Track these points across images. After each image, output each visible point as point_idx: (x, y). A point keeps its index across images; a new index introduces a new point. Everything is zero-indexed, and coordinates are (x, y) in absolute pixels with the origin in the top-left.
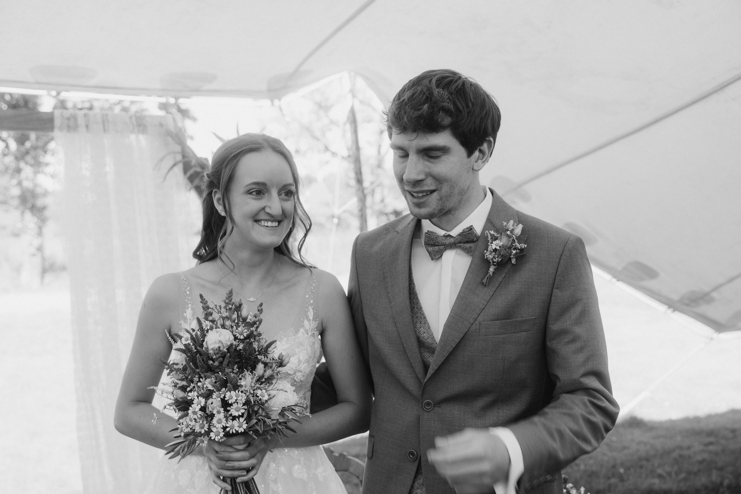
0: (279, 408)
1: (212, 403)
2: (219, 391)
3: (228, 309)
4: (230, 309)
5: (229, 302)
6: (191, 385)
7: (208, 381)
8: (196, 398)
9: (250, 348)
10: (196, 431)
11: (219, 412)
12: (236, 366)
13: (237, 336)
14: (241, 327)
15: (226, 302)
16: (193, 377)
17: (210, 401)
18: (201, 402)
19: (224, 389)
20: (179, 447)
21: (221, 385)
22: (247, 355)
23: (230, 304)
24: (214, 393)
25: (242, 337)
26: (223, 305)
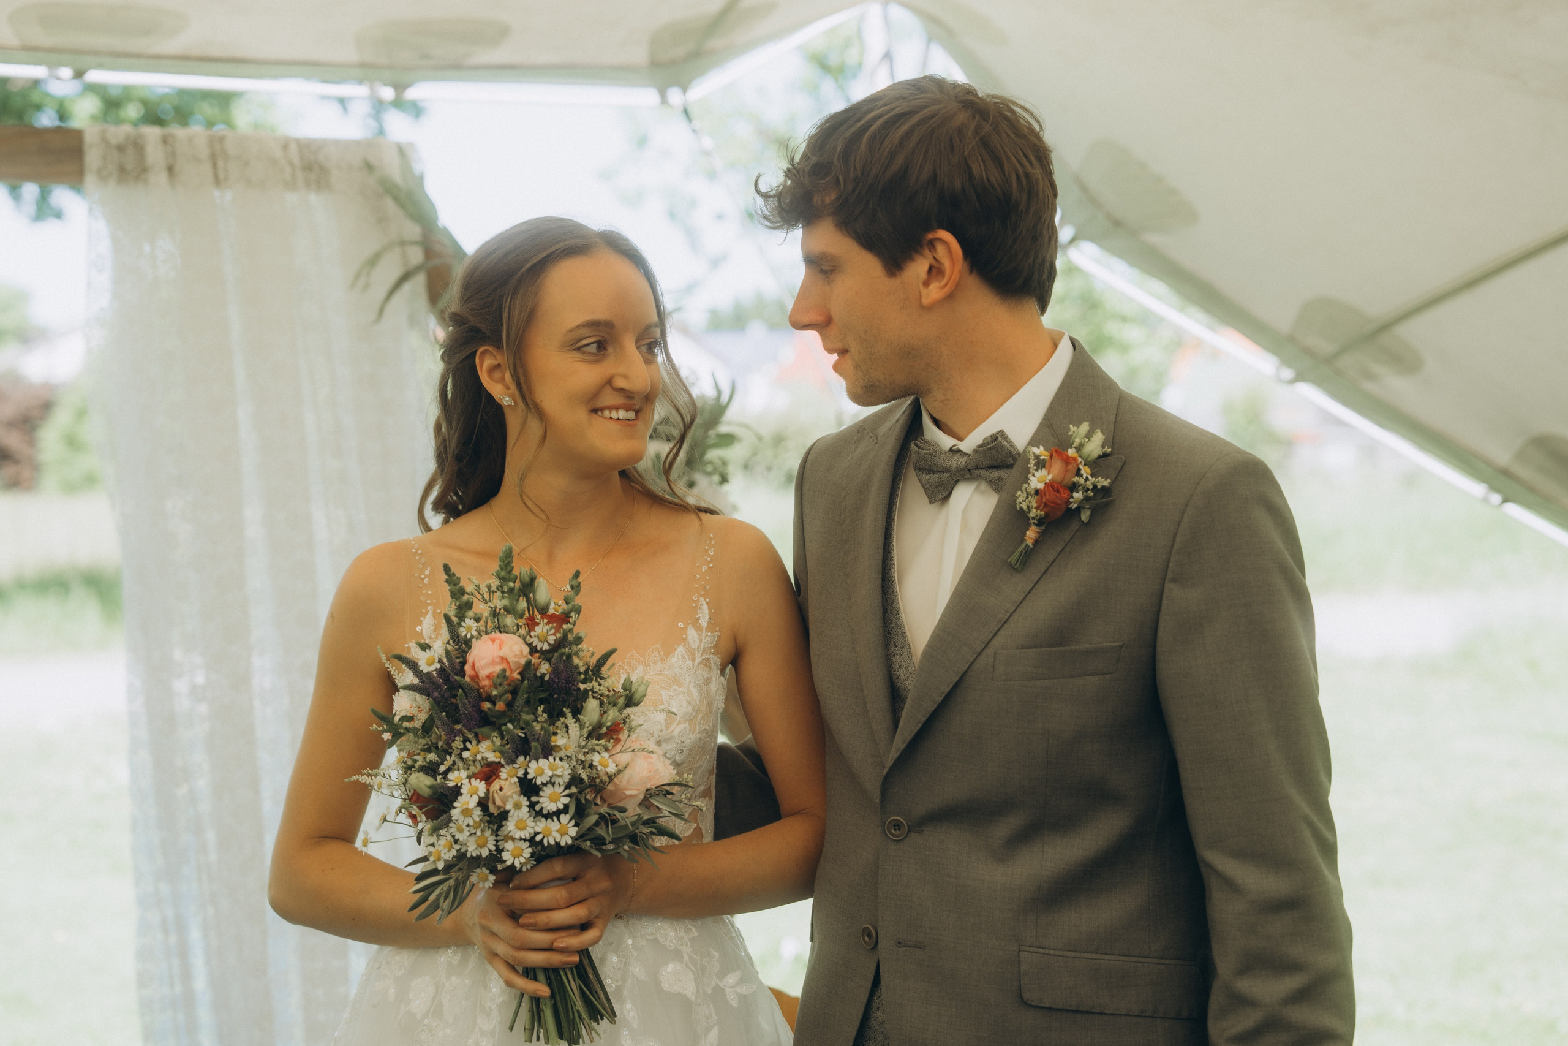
0: (639, 790)
1: (501, 789)
2: (513, 764)
3: (506, 590)
4: (511, 590)
5: (507, 577)
6: (446, 760)
7: (484, 746)
8: (466, 781)
9: (567, 668)
10: (469, 855)
11: (517, 806)
12: (541, 709)
13: (534, 645)
14: (541, 625)
15: (501, 577)
16: (450, 741)
17: (496, 785)
18: (477, 789)
19: (521, 759)
20: (437, 892)
21: (514, 750)
22: (563, 683)
23: (509, 581)
24: (502, 769)
25: (546, 647)
26: (495, 583)
